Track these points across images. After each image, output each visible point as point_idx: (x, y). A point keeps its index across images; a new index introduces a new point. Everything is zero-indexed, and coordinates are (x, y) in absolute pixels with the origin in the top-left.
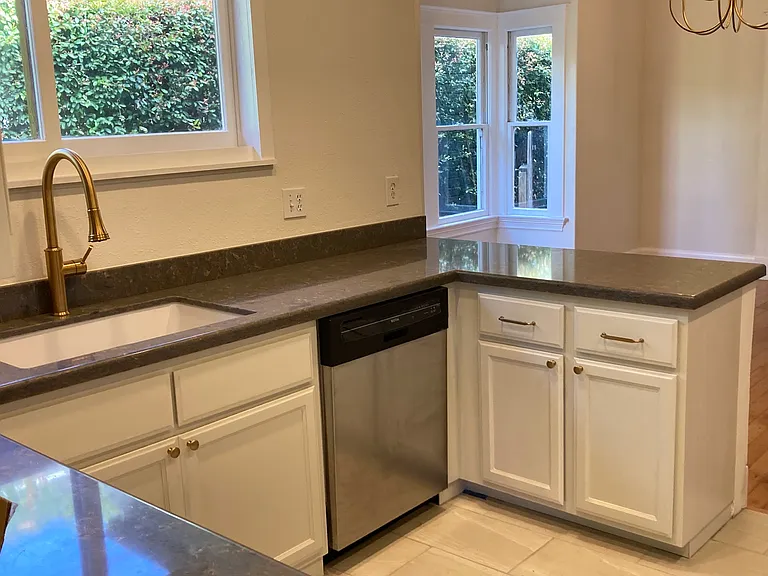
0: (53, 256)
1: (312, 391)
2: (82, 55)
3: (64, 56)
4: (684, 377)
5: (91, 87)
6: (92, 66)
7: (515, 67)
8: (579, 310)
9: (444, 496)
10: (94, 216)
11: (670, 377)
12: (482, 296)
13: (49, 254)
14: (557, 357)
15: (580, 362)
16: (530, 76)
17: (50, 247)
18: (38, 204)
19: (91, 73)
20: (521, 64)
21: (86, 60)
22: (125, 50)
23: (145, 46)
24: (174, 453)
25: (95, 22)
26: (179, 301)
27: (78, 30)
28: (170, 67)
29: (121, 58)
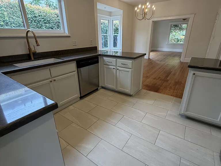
0: (30, 49)
1: (76, 72)
2: (43, 20)
3: (39, 20)
4: (133, 70)
5: (45, 25)
6: (45, 22)
7: (114, 26)
8: (118, 60)
9: (99, 88)
10: (36, 41)
11: (131, 70)
12: (104, 58)
13: (29, 49)
14: (115, 67)
15: (118, 68)
16: (116, 28)
17: (29, 47)
18: (26, 40)
19: (45, 23)
20: (115, 26)
21: (44, 21)
22: (50, 19)
23: (54, 19)
24: (51, 81)
25: (45, 14)
26: (54, 58)
27: (42, 15)
28: (58, 23)
29: (50, 21)
